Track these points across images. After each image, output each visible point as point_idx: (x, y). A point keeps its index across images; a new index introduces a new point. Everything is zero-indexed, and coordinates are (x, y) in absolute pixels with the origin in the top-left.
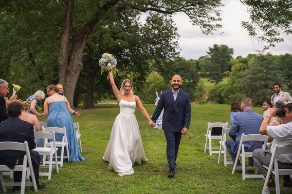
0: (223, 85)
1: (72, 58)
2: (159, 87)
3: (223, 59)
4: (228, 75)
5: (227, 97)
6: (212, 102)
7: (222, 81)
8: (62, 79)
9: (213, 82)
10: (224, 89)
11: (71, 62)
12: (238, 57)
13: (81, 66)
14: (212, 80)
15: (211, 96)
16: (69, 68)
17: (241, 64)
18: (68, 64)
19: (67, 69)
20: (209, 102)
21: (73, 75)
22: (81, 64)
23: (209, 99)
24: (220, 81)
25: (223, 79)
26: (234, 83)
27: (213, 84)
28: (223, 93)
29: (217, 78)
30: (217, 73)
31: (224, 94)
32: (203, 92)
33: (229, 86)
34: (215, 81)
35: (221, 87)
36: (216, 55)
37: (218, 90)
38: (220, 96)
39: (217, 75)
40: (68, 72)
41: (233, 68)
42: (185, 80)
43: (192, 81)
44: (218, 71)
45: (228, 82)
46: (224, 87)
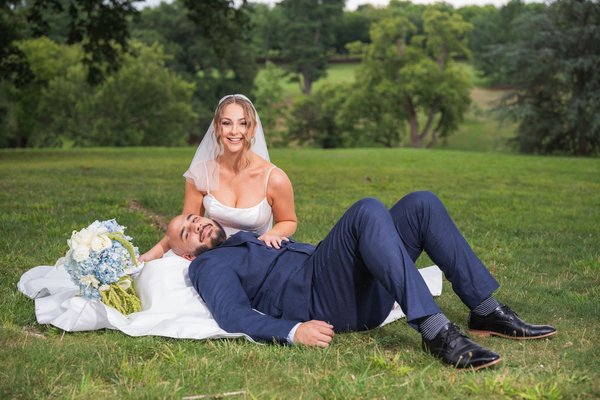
0: (338, 87)
2: (129, 88)
6: (300, 144)
9: (295, 80)
10: (343, 101)
14: (293, 75)
15: (300, 124)
20: (293, 144)
23: (291, 133)
24: (318, 76)
25: (328, 71)
26: (376, 80)
27: (295, 86)
28: (340, 113)
29: (312, 69)
30: (311, 49)
31: (345, 116)
33: (361, 92)
34: (301, 77)
35: (331, 93)
37: (324, 106)
38: (330, 126)
39: (309, 56)
41: (376, 33)
42: (210, 72)
43: (230, 74)
44: (313, 45)
45: (357, 78)
46: (344, 95)
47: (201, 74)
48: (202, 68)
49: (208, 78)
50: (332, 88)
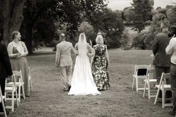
0: (145, 33)
1: (14, 11)
3: (145, 10)
4: (149, 24)
5: (149, 43)
6: (135, 48)
7: (144, 29)
8: (6, 30)
9: (136, 30)
11: (13, 15)
12: (158, 8)
13: (22, 18)
14: (135, 29)
15: (135, 43)
16: (12, 20)
17: (160, 14)
18: (11, 16)
19: (10, 21)
20: (133, 48)
21: (16, 26)
22: (22, 17)
23: (133, 45)
24: (142, 29)
25: (145, 28)
26: (154, 30)
27: (136, 32)
28: (145, 39)
29: (140, 27)
30: (140, 22)
32: (128, 40)
33: (150, 34)
34: (138, 29)
35: (143, 34)
36: (139, 6)
37: (141, 38)
38: (142, 42)
39: (140, 23)
40: (11, 23)
41: (154, 18)
42: (112, 29)
43: (118, 29)
44: (141, 21)
45: (149, 30)
46: (146, 35)
47: (110, 30)
48: (110, 28)
49: (111, 31)
50: (143, 33)
